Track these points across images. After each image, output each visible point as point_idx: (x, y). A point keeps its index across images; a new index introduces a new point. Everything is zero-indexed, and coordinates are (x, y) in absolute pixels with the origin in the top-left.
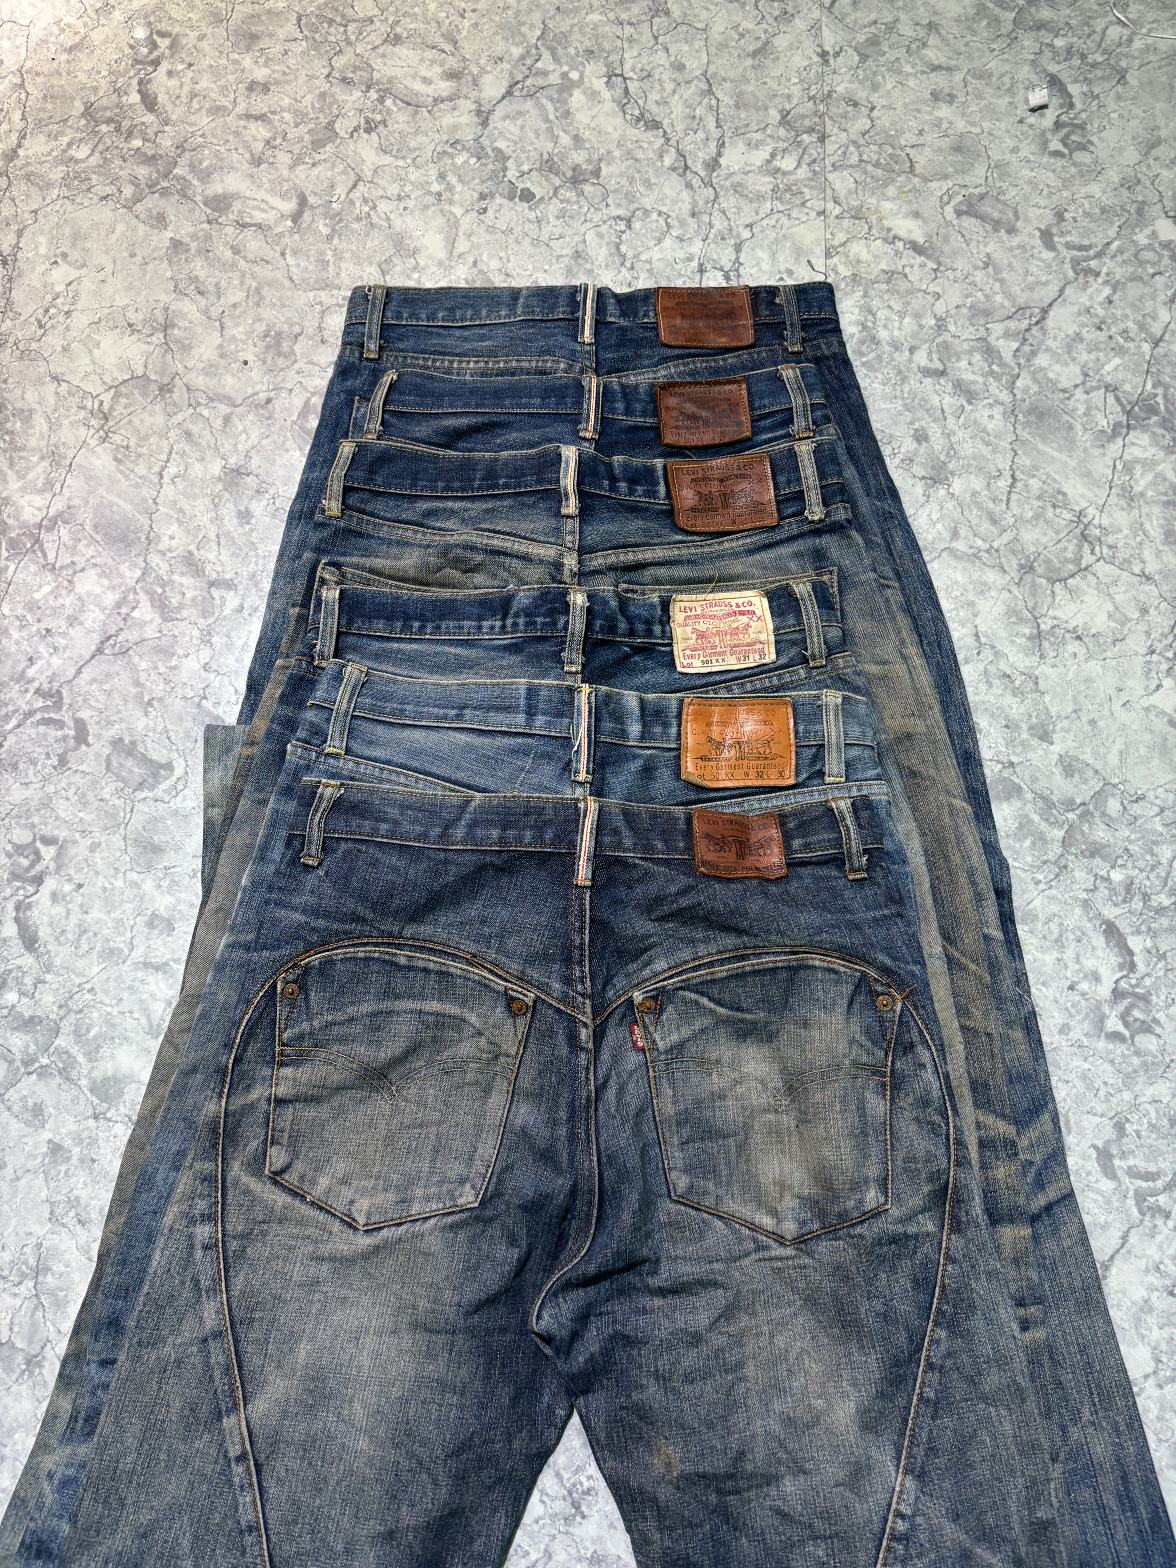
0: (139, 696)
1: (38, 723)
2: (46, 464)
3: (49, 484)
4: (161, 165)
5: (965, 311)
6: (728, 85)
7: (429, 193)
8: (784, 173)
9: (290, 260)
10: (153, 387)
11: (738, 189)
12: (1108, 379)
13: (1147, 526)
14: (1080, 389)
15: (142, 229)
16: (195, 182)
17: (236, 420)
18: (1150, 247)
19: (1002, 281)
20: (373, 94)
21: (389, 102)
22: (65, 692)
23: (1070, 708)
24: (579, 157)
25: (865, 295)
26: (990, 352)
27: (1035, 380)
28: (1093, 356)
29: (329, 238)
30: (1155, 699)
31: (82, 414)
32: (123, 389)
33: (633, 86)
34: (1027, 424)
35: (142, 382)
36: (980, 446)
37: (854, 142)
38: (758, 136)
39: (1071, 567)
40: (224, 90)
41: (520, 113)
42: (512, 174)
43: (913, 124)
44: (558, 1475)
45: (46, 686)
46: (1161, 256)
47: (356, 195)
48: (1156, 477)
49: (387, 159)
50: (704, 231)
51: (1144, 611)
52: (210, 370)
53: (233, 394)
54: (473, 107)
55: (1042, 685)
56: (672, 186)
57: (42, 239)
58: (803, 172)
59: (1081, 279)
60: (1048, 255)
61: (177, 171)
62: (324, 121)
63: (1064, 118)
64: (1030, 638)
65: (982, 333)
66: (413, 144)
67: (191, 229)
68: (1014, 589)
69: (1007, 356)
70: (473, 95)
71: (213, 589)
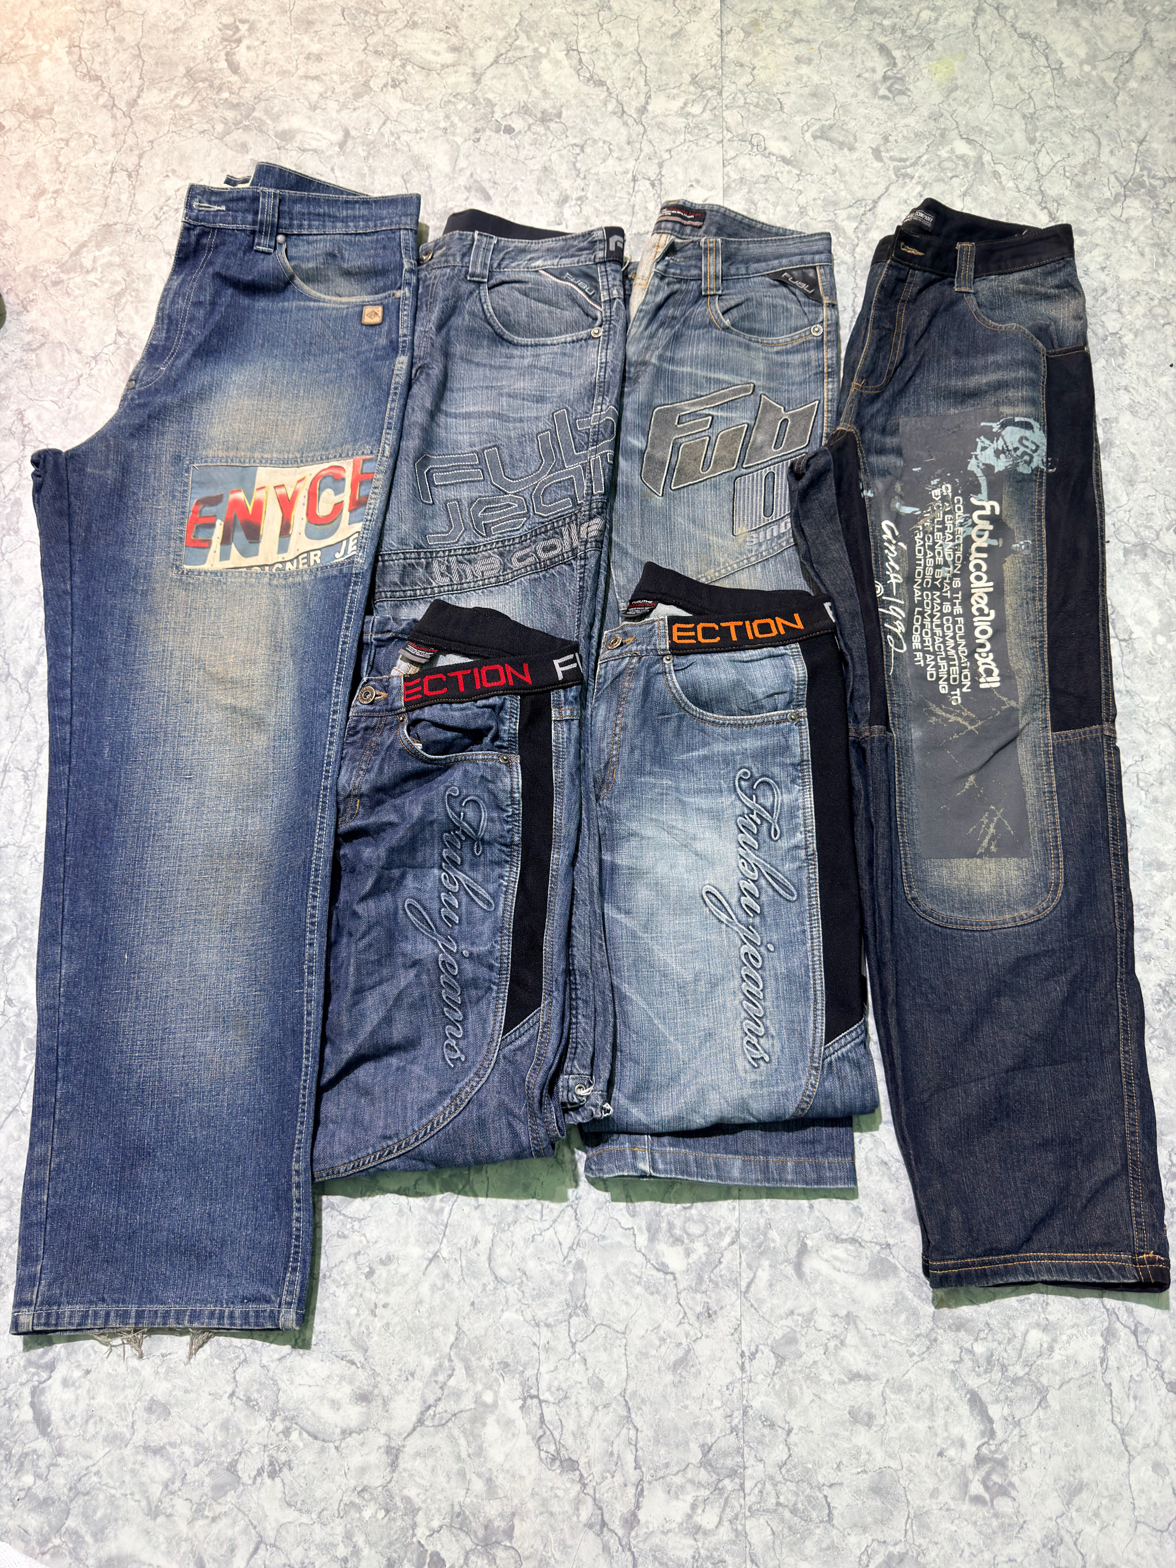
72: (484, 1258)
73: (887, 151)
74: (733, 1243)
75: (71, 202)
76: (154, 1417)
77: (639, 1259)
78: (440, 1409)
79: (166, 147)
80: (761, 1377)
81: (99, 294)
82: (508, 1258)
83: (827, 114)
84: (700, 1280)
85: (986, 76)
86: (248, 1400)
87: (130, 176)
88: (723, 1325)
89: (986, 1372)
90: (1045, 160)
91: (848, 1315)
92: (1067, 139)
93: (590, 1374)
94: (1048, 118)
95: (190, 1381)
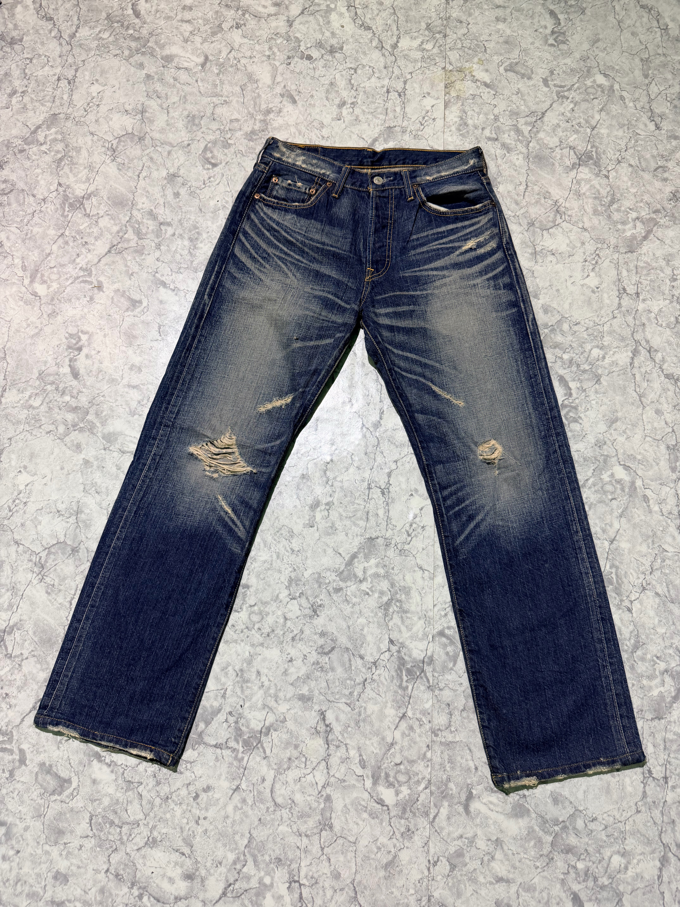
0: (127, 272)
1: (81, 282)
2: (86, 170)
3: (88, 179)
4: (142, 42)
5: (507, 113)
6: (403, 11)
7: (264, 55)
8: (427, 51)
9: (200, 84)
10: (136, 138)
11: (406, 57)
12: (571, 144)
13: (586, 207)
14: (558, 148)
15: (133, 69)
16: (157, 49)
17: (173, 153)
18: (592, 87)
19: (524, 100)
20: (240, 12)
21: (247, 16)
22: (93, 269)
23: (548, 284)
24: (334, 42)
25: (462, 105)
26: (518, 131)
27: (538, 143)
28: (565, 134)
29: (218, 74)
30: (587, 281)
31: (103, 149)
32: (122, 139)
33: (359, 12)
34: (533, 162)
35: (131, 136)
36: (512, 171)
37: (460, 39)
38: (416, 34)
39: (551, 224)
40: (171, 9)
41: (307, 22)
42: (302, 48)
43: (487, 31)
44: (307, 598)
45: (84, 266)
46: (597, 91)
47: (231, 56)
48: (591, 186)
49: (246, 40)
50: (390, 75)
51: (583, 243)
52: (162, 131)
53: (172, 142)
54: (286, 18)
55: (536, 274)
56: (376, 55)
57: (87, 73)
58: (436, 51)
59: (560, 100)
60: (546, 89)
61: (149, 44)
62: (217, 23)
63: (556, 29)
64: (531, 254)
65: (515, 123)
66: (257, 34)
67: (155, 70)
68: (525, 233)
69: (526, 133)
70: (286, 14)
71: (162, 226)
72: (268, 791)
73: (552, 80)
74: (426, 788)
75: (32, 99)
76: (58, 883)
77: (366, 796)
78: (236, 886)
79: (93, 65)
80: (439, 877)
81: (48, 159)
82: (283, 791)
83: (515, 55)
84: (404, 811)
85: (618, 33)
86: (117, 875)
87: (69, 83)
88: (418, 840)
89: (584, 881)
90: (654, 89)
91: (497, 840)
92: (669, 76)
93: (332, 868)
94: (657, 62)
95: (81, 861)
